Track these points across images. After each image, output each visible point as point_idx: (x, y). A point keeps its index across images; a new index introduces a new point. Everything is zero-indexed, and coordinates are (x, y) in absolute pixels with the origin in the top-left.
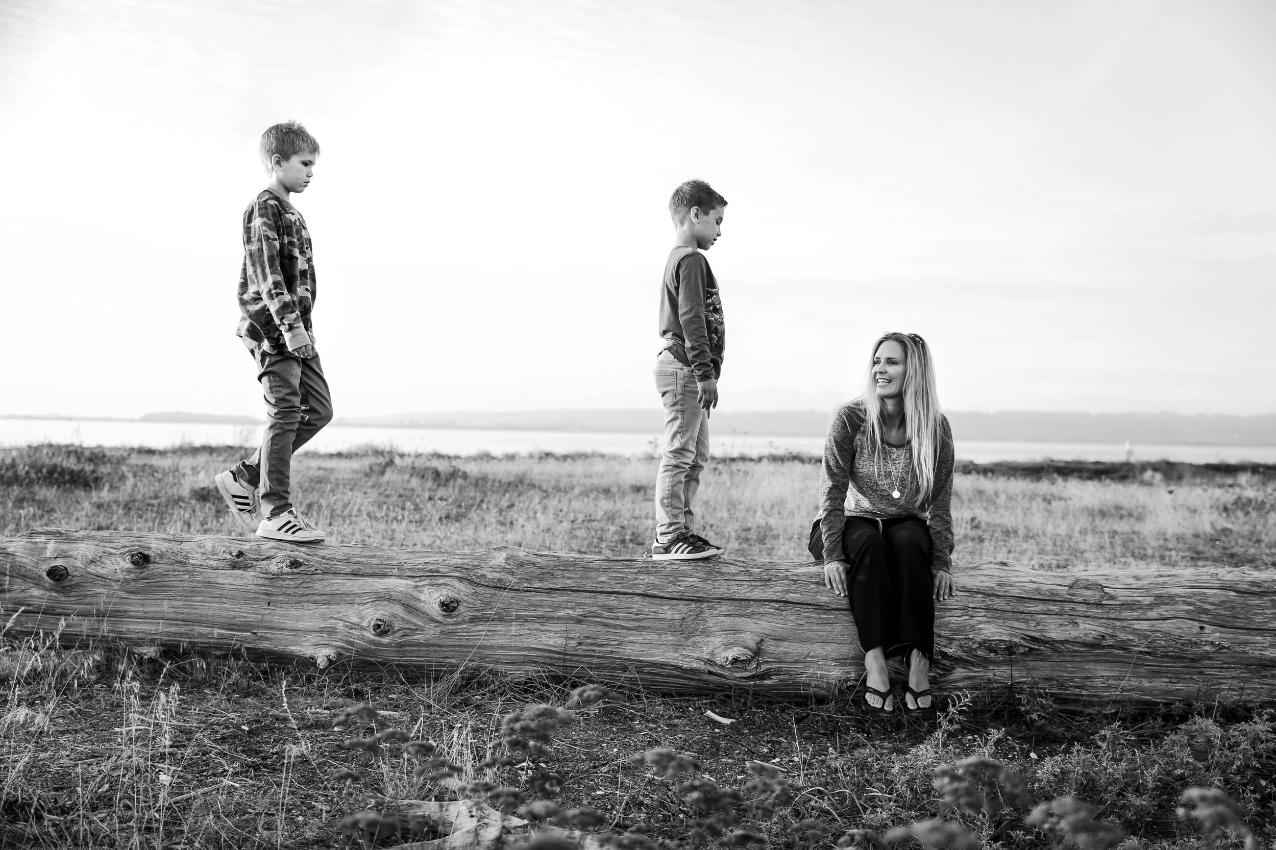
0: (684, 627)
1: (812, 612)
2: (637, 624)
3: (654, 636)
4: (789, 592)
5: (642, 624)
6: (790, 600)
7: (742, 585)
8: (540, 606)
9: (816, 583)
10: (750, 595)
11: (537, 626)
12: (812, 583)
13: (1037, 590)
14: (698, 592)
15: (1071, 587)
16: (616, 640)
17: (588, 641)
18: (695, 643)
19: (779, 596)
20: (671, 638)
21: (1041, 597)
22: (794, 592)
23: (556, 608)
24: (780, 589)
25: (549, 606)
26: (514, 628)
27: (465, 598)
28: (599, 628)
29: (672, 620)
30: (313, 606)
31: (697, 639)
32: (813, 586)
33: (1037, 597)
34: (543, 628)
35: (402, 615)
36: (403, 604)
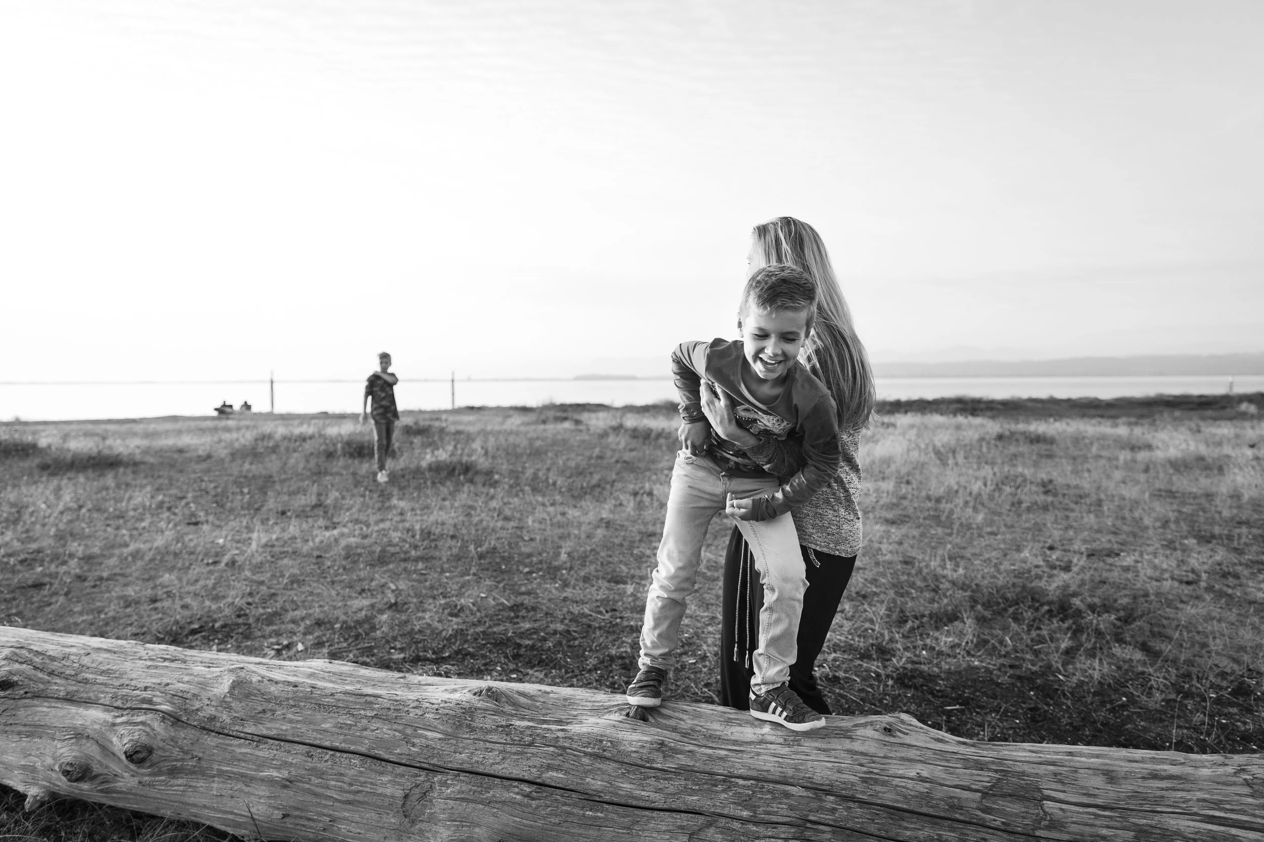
0: (408, 807)
1: (575, 805)
2: (351, 797)
3: (374, 815)
4: (549, 767)
5: (357, 798)
6: (548, 782)
7: (492, 750)
8: (245, 761)
9: (591, 755)
10: (498, 769)
11: (240, 786)
12: (586, 754)
13: (926, 797)
14: (433, 756)
15: (985, 794)
16: (330, 816)
17: (297, 813)
18: (421, 830)
19: (533, 774)
20: (393, 820)
21: (931, 811)
22: (558, 769)
23: (261, 766)
24: (536, 761)
25: (254, 764)
26: (215, 785)
27: (161, 744)
28: (309, 798)
29: (393, 797)
30: (16, 738)
31: (424, 826)
32: (586, 760)
33: (924, 810)
34: (247, 789)
35: (98, 758)
36: (100, 745)
